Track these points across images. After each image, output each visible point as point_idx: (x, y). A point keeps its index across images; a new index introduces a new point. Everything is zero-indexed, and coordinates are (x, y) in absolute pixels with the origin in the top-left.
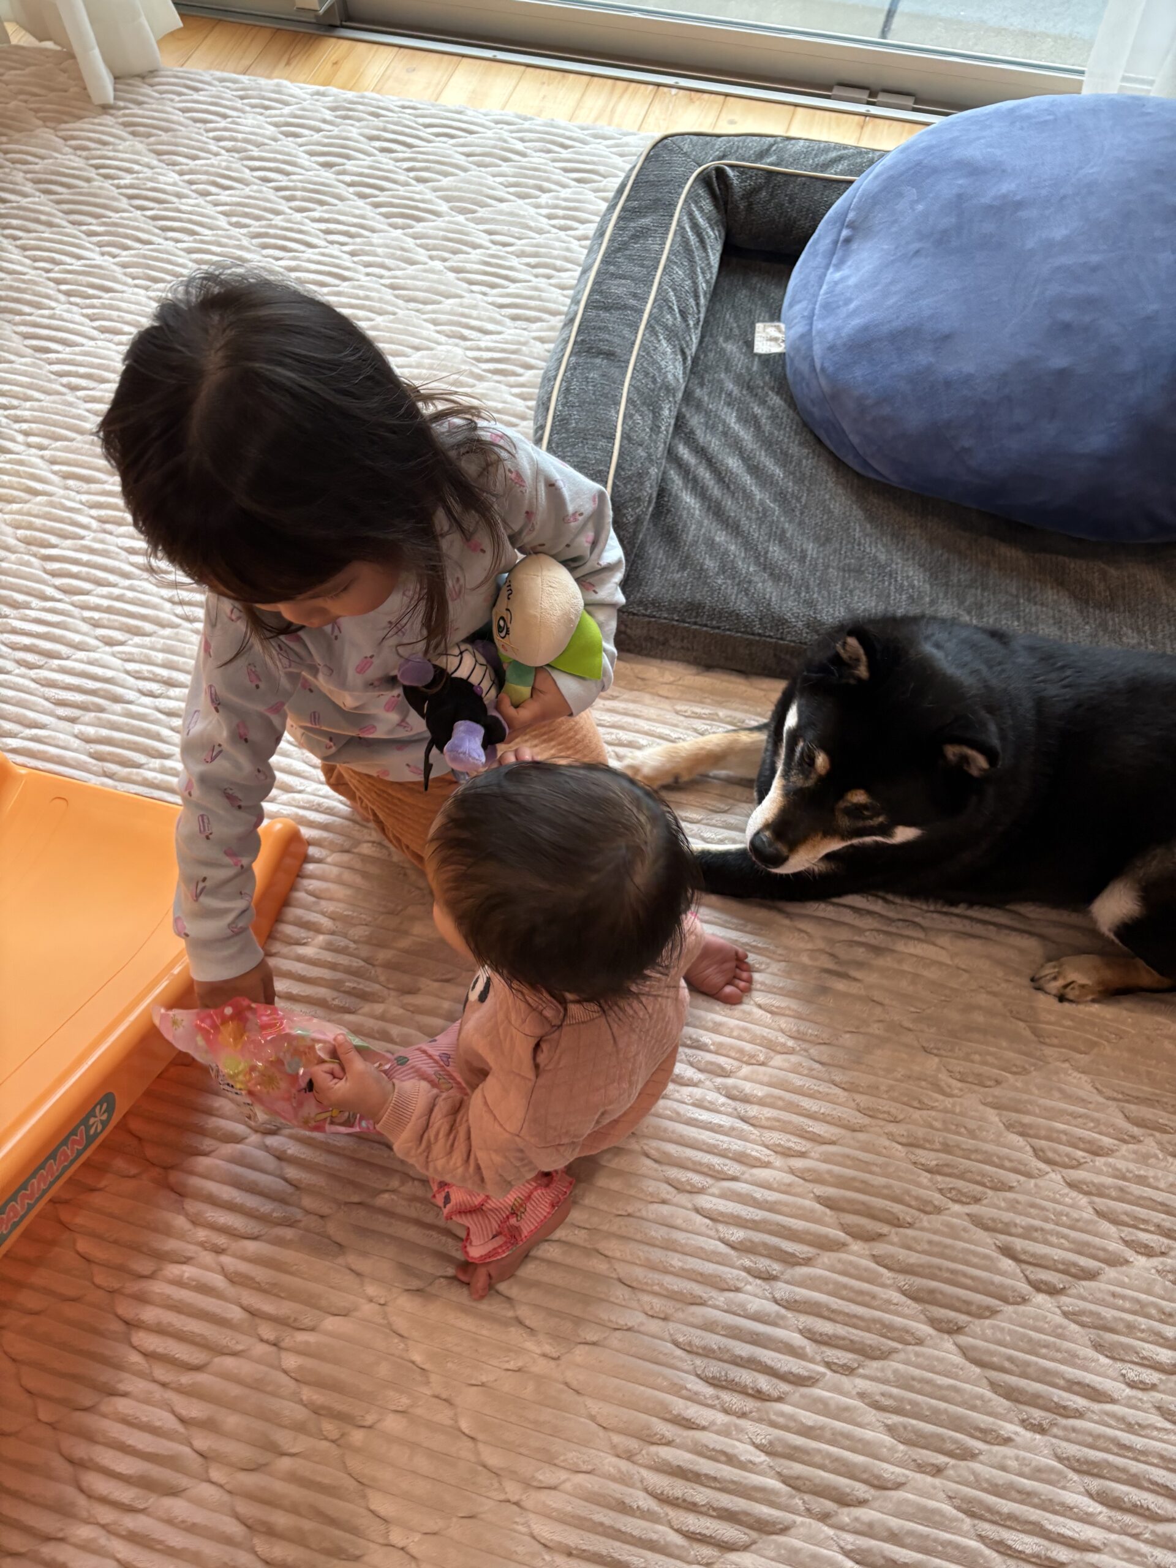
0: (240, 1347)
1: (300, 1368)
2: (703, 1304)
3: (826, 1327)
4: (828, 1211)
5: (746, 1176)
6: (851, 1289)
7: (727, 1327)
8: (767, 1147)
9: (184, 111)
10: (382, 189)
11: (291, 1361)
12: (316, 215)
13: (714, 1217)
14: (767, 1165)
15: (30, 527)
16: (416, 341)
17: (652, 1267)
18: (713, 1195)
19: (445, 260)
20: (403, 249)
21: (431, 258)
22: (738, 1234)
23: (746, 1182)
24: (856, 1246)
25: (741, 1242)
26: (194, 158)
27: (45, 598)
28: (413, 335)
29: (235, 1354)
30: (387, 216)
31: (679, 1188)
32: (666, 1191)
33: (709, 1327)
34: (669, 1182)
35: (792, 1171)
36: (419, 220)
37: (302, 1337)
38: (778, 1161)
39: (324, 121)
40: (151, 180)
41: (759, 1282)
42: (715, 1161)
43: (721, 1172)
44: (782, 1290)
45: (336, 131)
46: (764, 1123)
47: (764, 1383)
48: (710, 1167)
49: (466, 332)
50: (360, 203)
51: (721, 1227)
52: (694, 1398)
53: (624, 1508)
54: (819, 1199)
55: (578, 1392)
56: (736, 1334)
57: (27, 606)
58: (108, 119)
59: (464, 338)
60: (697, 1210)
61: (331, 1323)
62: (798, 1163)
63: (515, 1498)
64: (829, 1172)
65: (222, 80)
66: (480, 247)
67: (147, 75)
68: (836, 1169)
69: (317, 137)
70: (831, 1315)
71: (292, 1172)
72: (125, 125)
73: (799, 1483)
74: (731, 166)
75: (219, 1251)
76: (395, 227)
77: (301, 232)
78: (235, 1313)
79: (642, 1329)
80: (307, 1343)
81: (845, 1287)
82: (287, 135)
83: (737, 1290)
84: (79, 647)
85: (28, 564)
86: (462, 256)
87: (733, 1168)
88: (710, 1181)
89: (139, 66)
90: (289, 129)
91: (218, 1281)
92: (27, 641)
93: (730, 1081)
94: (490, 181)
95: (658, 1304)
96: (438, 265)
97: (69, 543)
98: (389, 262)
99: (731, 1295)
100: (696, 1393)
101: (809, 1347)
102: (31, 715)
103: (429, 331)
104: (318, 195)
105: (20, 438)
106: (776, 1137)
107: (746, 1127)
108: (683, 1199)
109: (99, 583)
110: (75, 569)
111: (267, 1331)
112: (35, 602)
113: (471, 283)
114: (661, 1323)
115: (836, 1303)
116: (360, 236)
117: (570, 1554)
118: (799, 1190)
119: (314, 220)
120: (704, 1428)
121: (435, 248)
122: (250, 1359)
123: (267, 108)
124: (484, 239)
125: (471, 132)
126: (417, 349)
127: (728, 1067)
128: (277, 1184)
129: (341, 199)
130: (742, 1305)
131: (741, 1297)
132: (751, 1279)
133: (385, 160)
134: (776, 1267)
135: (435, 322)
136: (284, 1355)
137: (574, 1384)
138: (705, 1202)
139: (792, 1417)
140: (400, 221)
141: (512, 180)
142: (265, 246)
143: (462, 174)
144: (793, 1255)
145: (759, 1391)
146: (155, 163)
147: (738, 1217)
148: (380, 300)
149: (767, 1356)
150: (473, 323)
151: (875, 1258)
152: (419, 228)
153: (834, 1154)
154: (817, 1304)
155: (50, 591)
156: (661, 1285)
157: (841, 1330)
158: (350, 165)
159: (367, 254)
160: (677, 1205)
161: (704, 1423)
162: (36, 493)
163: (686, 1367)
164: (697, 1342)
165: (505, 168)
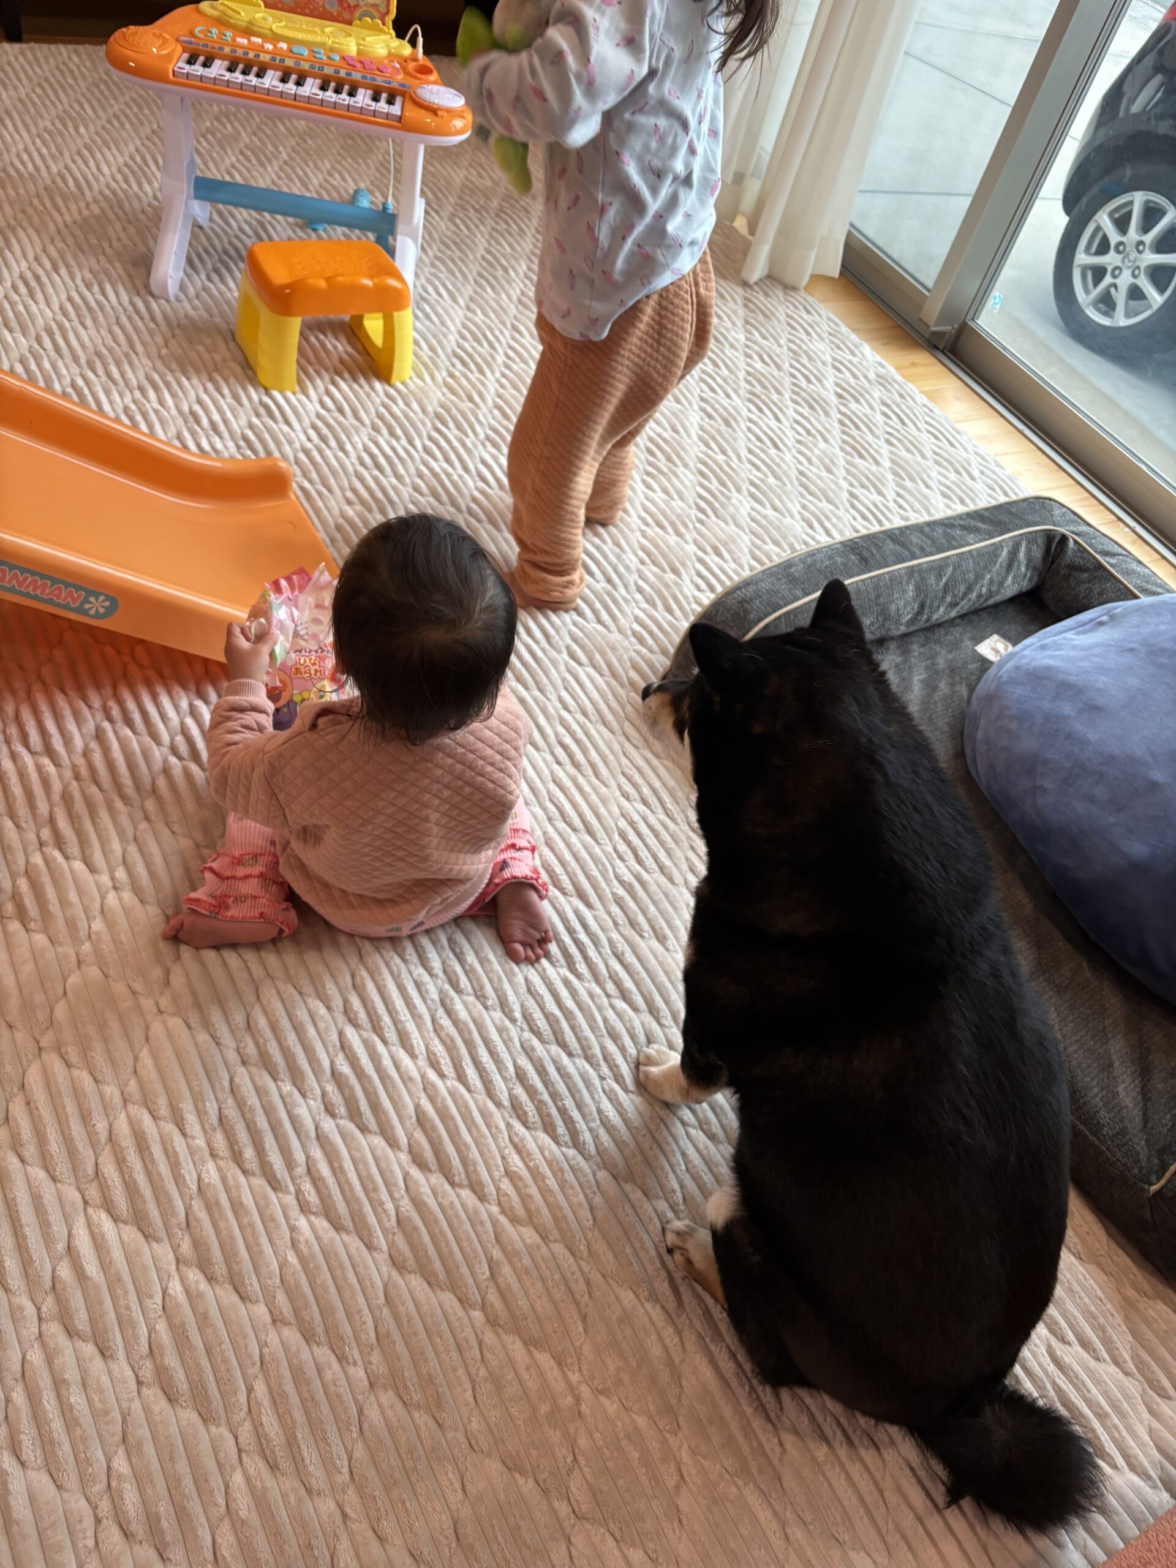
0: (24, 825)
1: (36, 866)
2: (275, 1079)
3: (325, 1170)
4: (414, 1119)
5: (393, 1048)
6: (368, 1169)
7: (270, 1103)
8: (427, 1048)
9: (788, 316)
10: (857, 427)
11: (37, 859)
12: (800, 409)
13: (345, 1046)
14: (413, 1056)
15: (448, 411)
16: (779, 504)
17: (274, 1027)
18: (360, 1036)
19: (852, 485)
20: (832, 462)
21: (845, 479)
22: (345, 1069)
23: (389, 1051)
24: (404, 1157)
25: (341, 1074)
26: (764, 338)
27: (411, 443)
28: (782, 501)
29: (18, 826)
30: (844, 442)
31: (347, 1011)
32: (337, 1002)
33: (261, 1092)
34: (346, 1002)
35: (423, 1076)
36: (861, 456)
37: (57, 854)
38: (422, 1062)
39: (866, 377)
40: (727, 329)
41: (322, 1107)
42: (386, 1019)
43: (381, 1028)
44: (328, 1125)
45: (867, 385)
46: (443, 1034)
47: (249, 1153)
48: (379, 1018)
49: (816, 524)
50: (837, 425)
51: (341, 1056)
52: (201, 1113)
53: (85, 1118)
54: (418, 1107)
55: (147, 1039)
56: (269, 1111)
57: (397, 439)
58: (740, 290)
59: (811, 527)
60: (341, 1034)
61: (78, 865)
62: (432, 1075)
63: (42, 1045)
64: (443, 1100)
65: (829, 319)
66: (884, 496)
67: (789, 288)
68: (450, 1102)
69: (852, 380)
70: (337, 1170)
71: (161, 782)
72: (746, 299)
73: (193, 1223)
74: (1076, 542)
75: (77, 777)
76: (842, 449)
77: (781, 410)
78: (43, 807)
79: (225, 1050)
80: (55, 859)
81: (366, 1164)
82: (834, 367)
83: (304, 1096)
84: (398, 476)
85: (424, 424)
86: (865, 491)
87: (391, 1035)
88: (369, 1027)
89: (789, 278)
90: (837, 366)
91: (57, 787)
92: (376, 451)
93: (452, 993)
94: (934, 474)
95: (251, 1049)
96: (845, 485)
97: (457, 433)
98: (814, 459)
99: (296, 1092)
100: (206, 1113)
101: (301, 1170)
102: (332, 481)
103: (796, 508)
104: (815, 403)
105: (498, 375)
106: (439, 1049)
107: (429, 1024)
108: (341, 1018)
109: (448, 460)
110: (443, 443)
111: (46, 834)
112: (404, 442)
113: (853, 506)
114: (239, 1061)
115: (348, 1165)
116: (814, 437)
117: (28, 1103)
118: (413, 1089)
119: (796, 411)
120: (184, 1135)
121: (854, 476)
122: (20, 835)
123: (839, 348)
124: (891, 495)
125: (952, 445)
126: (775, 509)
127: (462, 986)
128: (146, 779)
129: (827, 414)
130: (295, 1104)
131: (300, 1100)
132: (319, 1099)
133: (879, 419)
134: (342, 1110)
135: (804, 507)
136: (38, 853)
137: (151, 1034)
138: (350, 1032)
139: (238, 1187)
140: (848, 449)
141: (948, 483)
142: (750, 401)
143: (919, 458)
144: (360, 1114)
145: (241, 1153)
146: (739, 324)
147: (358, 1059)
148: (785, 473)
149: (270, 1143)
150: (827, 524)
151: (406, 1176)
152: (857, 460)
153: (462, 1097)
154: (337, 1153)
155: (418, 443)
156: (266, 1041)
157: (331, 1181)
158: (853, 405)
159: (806, 447)
160: (333, 1018)
161: (188, 1130)
162: (471, 399)
163: (220, 1095)
164: (243, 1089)
165: (953, 476)
